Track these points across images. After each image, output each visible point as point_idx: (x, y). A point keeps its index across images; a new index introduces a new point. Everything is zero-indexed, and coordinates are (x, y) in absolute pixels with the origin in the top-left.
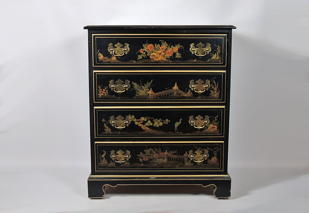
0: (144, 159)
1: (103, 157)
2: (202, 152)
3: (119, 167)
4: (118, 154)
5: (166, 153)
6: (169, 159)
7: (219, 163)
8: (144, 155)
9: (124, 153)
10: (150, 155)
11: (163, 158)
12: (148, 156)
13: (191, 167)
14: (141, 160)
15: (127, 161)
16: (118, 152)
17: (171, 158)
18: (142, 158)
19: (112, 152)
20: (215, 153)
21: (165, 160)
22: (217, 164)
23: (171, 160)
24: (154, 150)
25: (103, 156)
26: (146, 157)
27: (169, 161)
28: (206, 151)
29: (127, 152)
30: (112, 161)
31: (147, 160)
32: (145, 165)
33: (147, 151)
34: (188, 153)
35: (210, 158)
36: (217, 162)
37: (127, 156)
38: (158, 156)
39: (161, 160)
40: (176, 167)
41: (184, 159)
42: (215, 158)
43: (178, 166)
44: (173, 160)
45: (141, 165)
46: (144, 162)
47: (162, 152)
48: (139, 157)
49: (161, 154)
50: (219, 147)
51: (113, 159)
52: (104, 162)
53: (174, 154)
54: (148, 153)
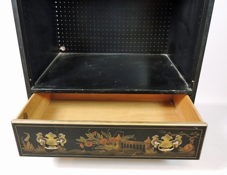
0: (86, 145)
1: (26, 141)
2: (172, 138)
3: (51, 153)
4: (48, 138)
5: (118, 137)
6: (122, 145)
7: (196, 152)
8: (86, 140)
9: (56, 136)
10: (94, 140)
11: (114, 145)
12: (92, 141)
13: (154, 155)
14: (82, 146)
15: (62, 146)
16: (47, 135)
17: (125, 144)
18: (83, 143)
19: (39, 135)
20: (192, 139)
21: (117, 147)
22: (192, 152)
23: (125, 147)
24: (101, 134)
25: (27, 139)
26: (90, 142)
27: (122, 147)
28: (179, 137)
29: (60, 136)
30: (41, 146)
31: (90, 145)
32: (88, 152)
33: (91, 136)
34: (151, 139)
35: (182, 146)
36: (193, 150)
37: (61, 141)
38: (106, 141)
39: (111, 146)
40: (133, 155)
41: (144, 146)
42: (191, 146)
43: (135, 154)
44: (128, 147)
45: (82, 151)
46: (86, 148)
47: (112, 136)
48: (79, 142)
49: (111, 139)
50: (199, 132)
51: (42, 144)
52: (29, 147)
53: (130, 139)
54: (91, 137)
